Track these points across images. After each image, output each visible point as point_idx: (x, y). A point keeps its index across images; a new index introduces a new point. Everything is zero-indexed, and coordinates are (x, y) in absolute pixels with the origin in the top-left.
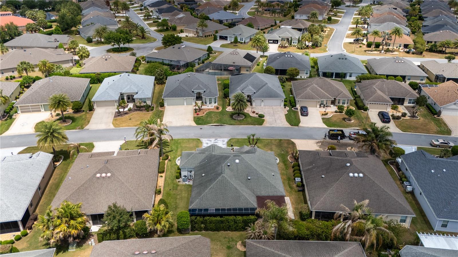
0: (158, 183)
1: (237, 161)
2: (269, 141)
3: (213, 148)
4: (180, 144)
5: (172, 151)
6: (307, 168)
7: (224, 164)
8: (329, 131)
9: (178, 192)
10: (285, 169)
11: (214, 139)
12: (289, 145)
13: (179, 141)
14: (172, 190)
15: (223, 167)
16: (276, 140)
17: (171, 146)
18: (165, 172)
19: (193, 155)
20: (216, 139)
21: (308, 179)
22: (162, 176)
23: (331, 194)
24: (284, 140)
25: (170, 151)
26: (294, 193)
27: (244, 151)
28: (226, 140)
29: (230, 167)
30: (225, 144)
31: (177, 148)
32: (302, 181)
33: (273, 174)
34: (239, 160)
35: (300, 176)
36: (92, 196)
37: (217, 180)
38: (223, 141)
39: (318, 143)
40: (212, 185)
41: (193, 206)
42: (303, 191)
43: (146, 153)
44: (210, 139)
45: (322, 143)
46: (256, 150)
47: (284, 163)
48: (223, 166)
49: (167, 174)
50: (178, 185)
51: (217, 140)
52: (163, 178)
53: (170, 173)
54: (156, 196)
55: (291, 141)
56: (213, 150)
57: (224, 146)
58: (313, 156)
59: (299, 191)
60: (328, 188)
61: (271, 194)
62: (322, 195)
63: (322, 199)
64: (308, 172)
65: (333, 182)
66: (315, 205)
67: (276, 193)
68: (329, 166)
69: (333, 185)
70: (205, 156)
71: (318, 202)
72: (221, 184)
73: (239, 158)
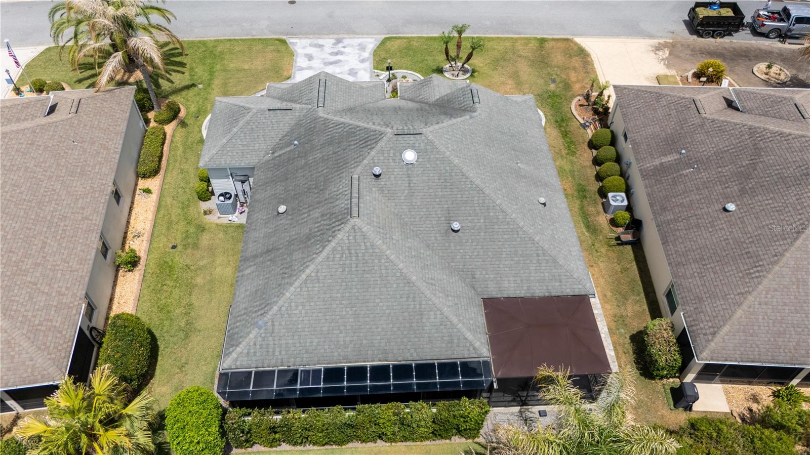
0: (131, 221)
1: (410, 156)
2: (508, 44)
3: (322, 89)
4: (223, 59)
5: (193, 85)
6: (657, 162)
7: (359, 169)
8: (693, 5)
9: (202, 258)
10: (564, 152)
11: (333, 41)
12: (570, 56)
13: (219, 49)
14: (179, 248)
15: (355, 182)
16: (528, 40)
17: (192, 69)
18: (162, 172)
19: (248, 117)
20: (339, 41)
21: (664, 209)
22: (148, 191)
23: (775, 290)
24: (553, 40)
25: (188, 87)
26: (603, 250)
27: (433, 99)
28: (371, 43)
29: (382, 181)
30: (368, 59)
31: (212, 73)
33: (542, 200)
34: (418, 151)
35: (624, 187)
37: (333, 244)
38: (362, 48)
39: (658, 48)
40: (312, 267)
41: (236, 360)
42: (637, 245)
43: (74, 110)
44: (321, 42)
45: (672, 47)
46: (476, 99)
47: (560, 126)
48: (355, 176)
49: (169, 179)
50: (202, 228)
51: (340, 45)
52: (154, 197)
53: (181, 176)
54: (120, 279)
55: (576, 44)
56: (321, 100)
57: (365, 75)
58: (673, 112)
59: (620, 242)
60: (761, 263)
61: (539, 291)
62: (739, 294)
63: (739, 313)
64: (662, 180)
65: (778, 240)
66: (712, 340)
67: (557, 284)
68: (747, 162)
69: (782, 255)
70: (293, 123)
71: (724, 325)
72: (348, 262)
73: (417, 145)
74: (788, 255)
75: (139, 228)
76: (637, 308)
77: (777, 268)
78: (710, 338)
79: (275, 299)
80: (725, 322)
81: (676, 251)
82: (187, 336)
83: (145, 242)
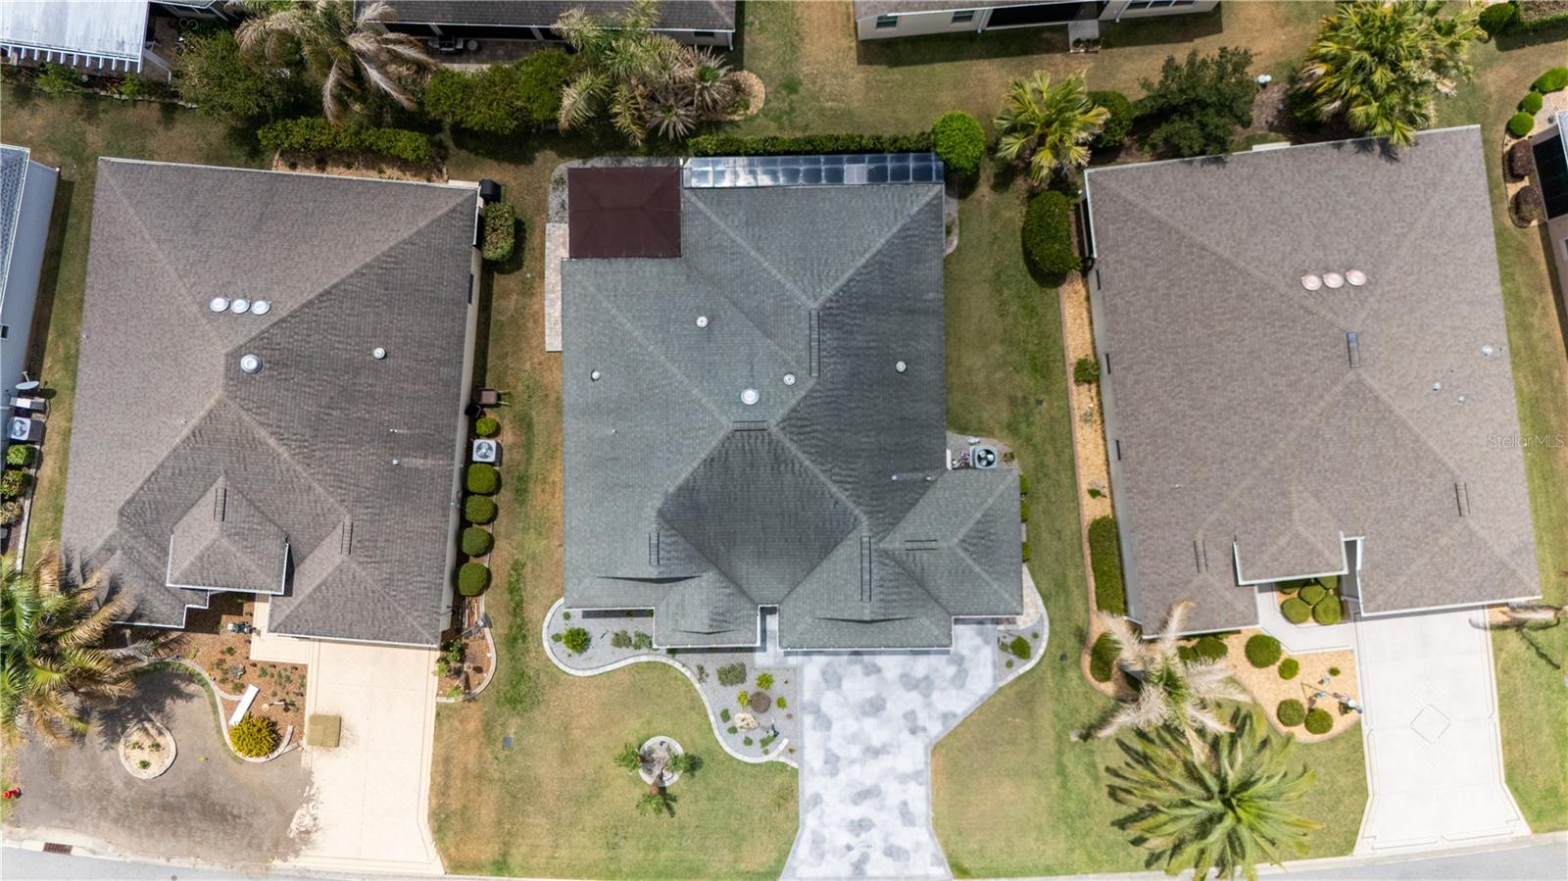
0: (1101, 442)
1: (749, 396)
9: (1001, 382)
14: (1032, 399)
15: (815, 366)
22: (1095, 494)
32: (472, 434)
34: (740, 403)
35: (472, 462)
36: (1337, 201)
37: (838, 285)
41: (928, 191)
48: (815, 374)
49: (1074, 517)
50: (1012, 429)
52: (1084, 485)
53: (1058, 525)
54: (1090, 351)
58: (381, 543)
60: (380, 271)
61: (621, 264)
62: (414, 244)
63: (422, 224)
64: (435, 430)
65: (352, 292)
66: (458, 204)
67: (599, 270)
68: (334, 413)
69: (356, 272)
70: (902, 524)
71: (441, 217)
72: (822, 268)
73: (740, 411)
74: (351, 271)
75: (1089, 430)
76: (504, 303)
77: (368, 260)
78: (459, 208)
79: (896, 241)
80: (439, 219)
81: (453, 321)
82: (998, 275)
83: (1076, 407)
